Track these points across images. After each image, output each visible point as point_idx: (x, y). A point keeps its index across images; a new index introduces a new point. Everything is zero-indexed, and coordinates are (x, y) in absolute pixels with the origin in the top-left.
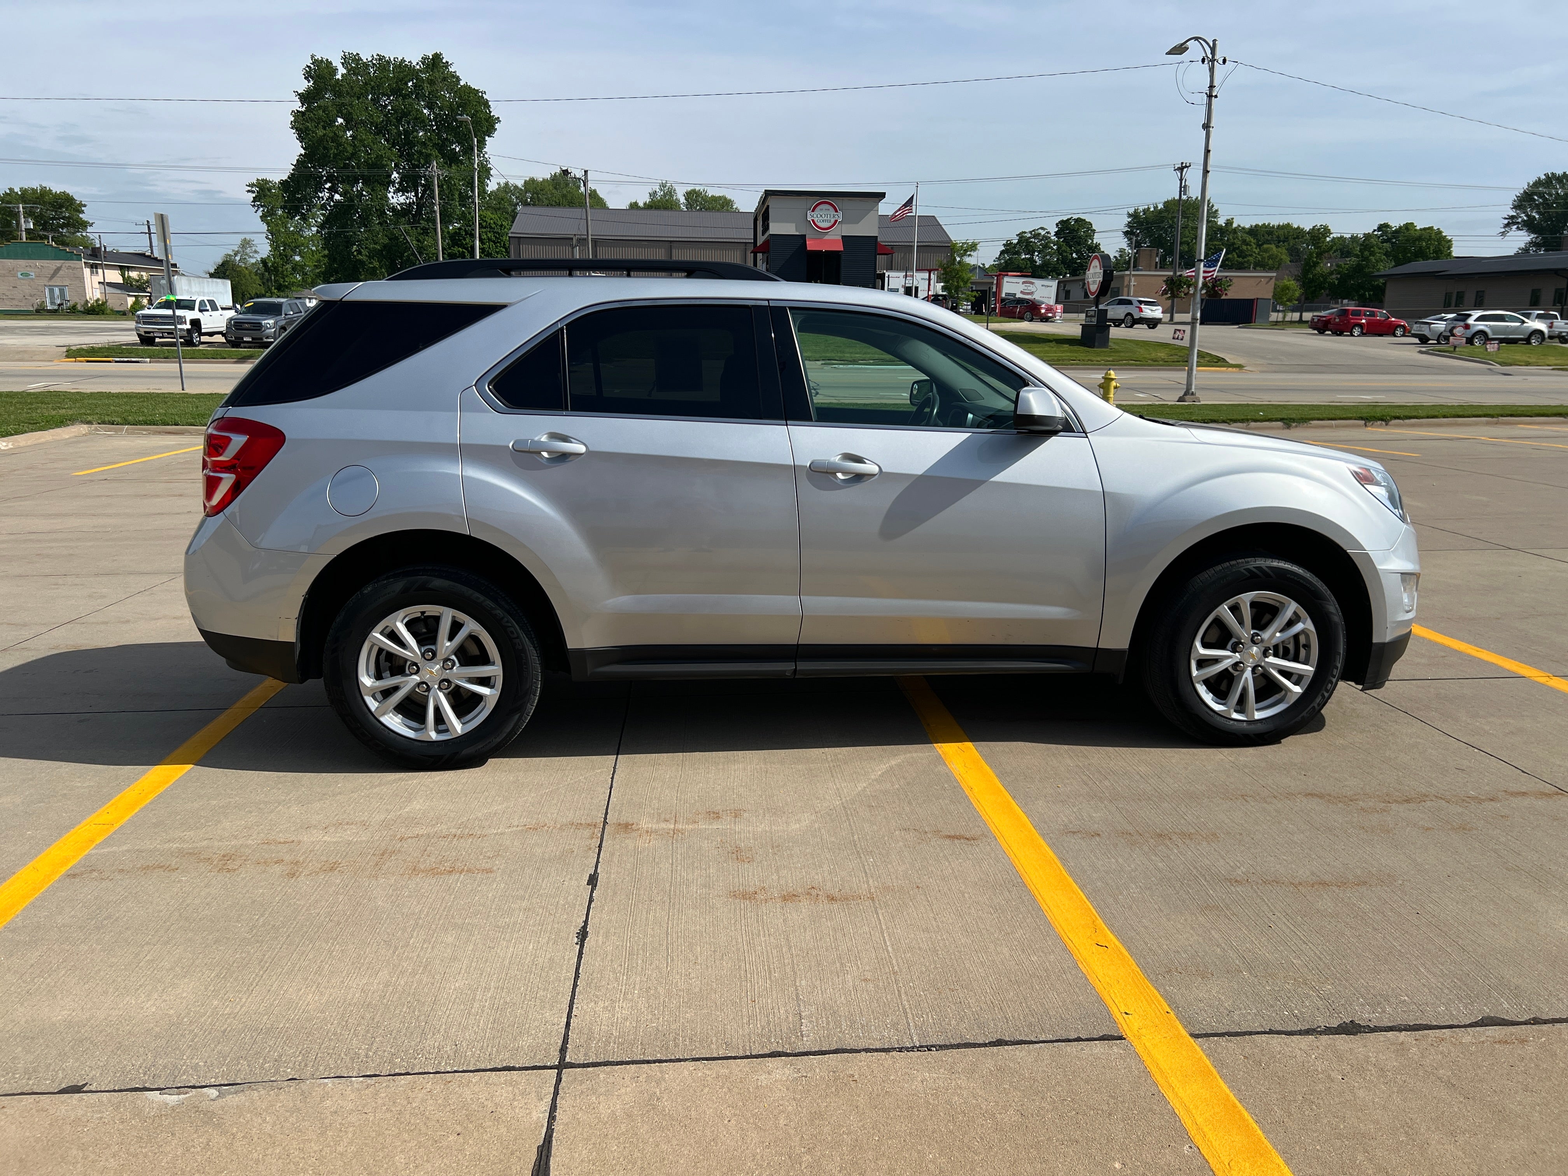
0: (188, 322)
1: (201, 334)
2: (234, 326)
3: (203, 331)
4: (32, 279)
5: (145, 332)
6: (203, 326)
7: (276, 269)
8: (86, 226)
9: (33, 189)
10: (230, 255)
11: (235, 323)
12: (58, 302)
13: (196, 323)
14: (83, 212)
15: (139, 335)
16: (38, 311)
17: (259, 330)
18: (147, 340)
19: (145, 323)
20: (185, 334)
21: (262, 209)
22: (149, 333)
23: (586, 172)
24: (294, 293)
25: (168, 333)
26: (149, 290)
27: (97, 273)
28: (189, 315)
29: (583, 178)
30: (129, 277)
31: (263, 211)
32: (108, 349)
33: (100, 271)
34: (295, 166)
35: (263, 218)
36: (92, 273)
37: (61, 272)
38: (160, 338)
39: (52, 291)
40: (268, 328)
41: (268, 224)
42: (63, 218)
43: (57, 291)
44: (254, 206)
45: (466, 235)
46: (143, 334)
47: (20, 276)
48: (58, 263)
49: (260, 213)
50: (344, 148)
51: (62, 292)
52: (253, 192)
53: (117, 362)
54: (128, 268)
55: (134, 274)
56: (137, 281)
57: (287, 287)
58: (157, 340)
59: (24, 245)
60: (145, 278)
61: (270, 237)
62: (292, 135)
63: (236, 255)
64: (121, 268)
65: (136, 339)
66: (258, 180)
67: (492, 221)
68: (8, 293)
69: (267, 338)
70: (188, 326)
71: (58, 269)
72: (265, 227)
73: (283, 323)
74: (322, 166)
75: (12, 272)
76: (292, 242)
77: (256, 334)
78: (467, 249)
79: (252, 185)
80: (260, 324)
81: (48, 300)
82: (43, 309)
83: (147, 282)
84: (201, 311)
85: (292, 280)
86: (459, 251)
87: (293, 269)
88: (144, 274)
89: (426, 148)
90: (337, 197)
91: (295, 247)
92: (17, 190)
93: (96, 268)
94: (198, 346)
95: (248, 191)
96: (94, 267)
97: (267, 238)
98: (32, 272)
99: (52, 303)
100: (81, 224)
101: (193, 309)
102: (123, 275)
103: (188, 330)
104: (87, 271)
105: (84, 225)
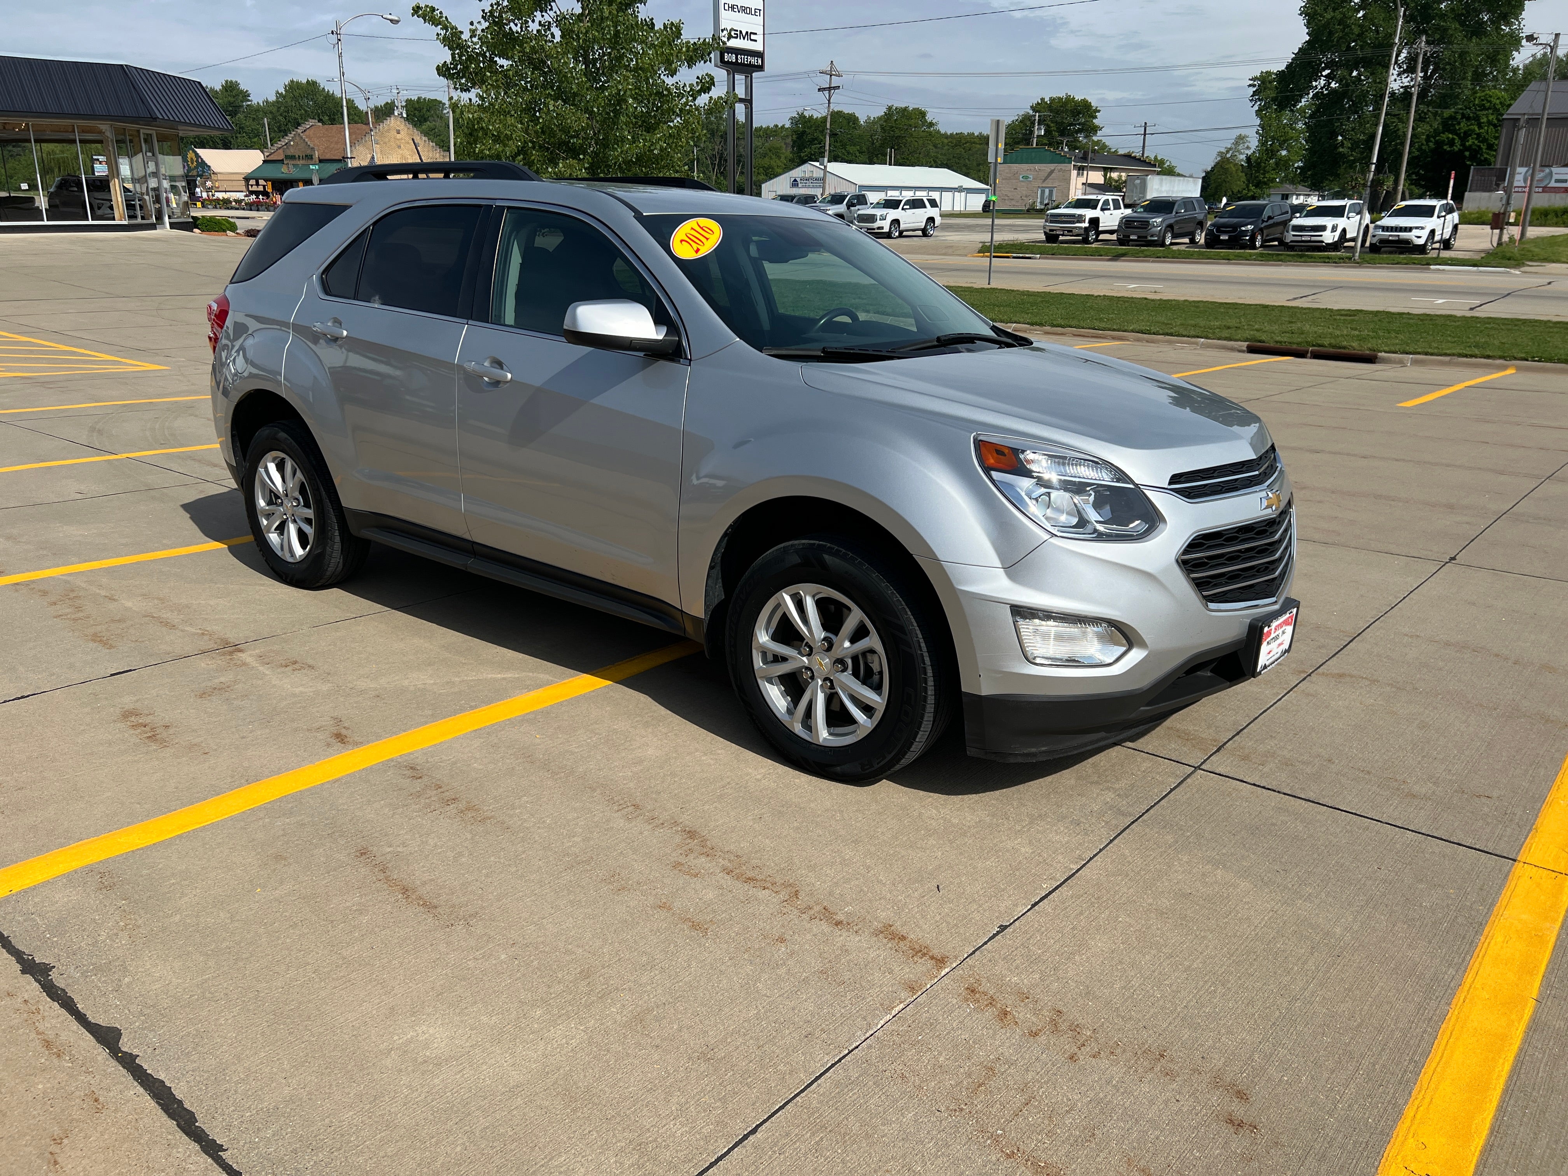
0: (1087, 221)
1: (1098, 233)
2: (1125, 224)
3: (1100, 229)
4: (1030, 181)
5: (1051, 230)
6: (1101, 225)
7: (1258, 164)
8: (1096, 131)
9: (1059, 98)
10: (1222, 153)
11: (1126, 221)
12: (1046, 202)
13: (1095, 222)
14: (1096, 117)
15: (1045, 233)
16: (1028, 210)
17: (1146, 228)
18: (1051, 237)
19: (1051, 222)
20: (1082, 232)
21: (1259, 103)
22: (1052, 230)
23: (1557, 35)
24: (1271, 190)
25: (1068, 231)
26: (1124, 190)
27: (1083, 174)
28: (1089, 213)
29: (1552, 44)
30: (1110, 177)
31: (1260, 105)
32: (1012, 245)
33: (1085, 172)
34: (1295, 54)
35: (1258, 113)
36: (1078, 174)
37: (1053, 175)
38: (1063, 235)
39: (1043, 192)
40: (1155, 227)
41: (1262, 119)
42: (1079, 124)
43: (1047, 191)
44: (1251, 101)
45: (1462, 118)
46: (1048, 231)
47: (1021, 179)
48: (1052, 166)
49: (1256, 108)
50: (1351, 29)
51: (1051, 192)
52: (1254, 86)
53: (1014, 258)
54: (1111, 168)
55: (1115, 175)
56: (1116, 181)
57: (1265, 183)
58: (1061, 238)
59: (1036, 150)
60: (1123, 179)
61: (1261, 132)
62: (1301, 21)
63: (1228, 152)
64: (1106, 170)
65: (1043, 237)
66: (1262, 72)
67: (1498, 101)
68: (1009, 194)
69: (1152, 236)
70: (1086, 225)
71: (1052, 172)
72: (1258, 121)
73: (1172, 221)
74: (1323, 53)
75: (1016, 176)
76: (1281, 136)
77: (1142, 232)
78: (1458, 135)
79: (1253, 79)
80: (1149, 222)
81: (1039, 200)
82: (1033, 209)
83: (1125, 182)
84: (1102, 210)
85: (1271, 176)
86: (1448, 138)
87: (1277, 164)
88: (1123, 174)
89: (1445, 21)
90: (1333, 85)
91: (1284, 142)
92: (1047, 100)
93: (1083, 170)
94: (1092, 243)
95: (1250, 86)
96: (1081, 169)
97: (1257, 133)
98: (1031, 174)
99: (1041, 203)
100: (1092, 129)
101: (1095, 207)
102: (1105, 176)
103: (1085, 228)
104: (1074, 173)
105: (1095, 129)
